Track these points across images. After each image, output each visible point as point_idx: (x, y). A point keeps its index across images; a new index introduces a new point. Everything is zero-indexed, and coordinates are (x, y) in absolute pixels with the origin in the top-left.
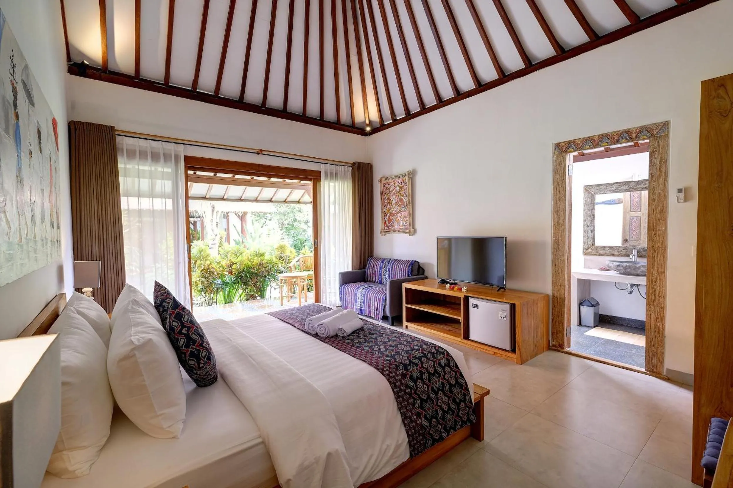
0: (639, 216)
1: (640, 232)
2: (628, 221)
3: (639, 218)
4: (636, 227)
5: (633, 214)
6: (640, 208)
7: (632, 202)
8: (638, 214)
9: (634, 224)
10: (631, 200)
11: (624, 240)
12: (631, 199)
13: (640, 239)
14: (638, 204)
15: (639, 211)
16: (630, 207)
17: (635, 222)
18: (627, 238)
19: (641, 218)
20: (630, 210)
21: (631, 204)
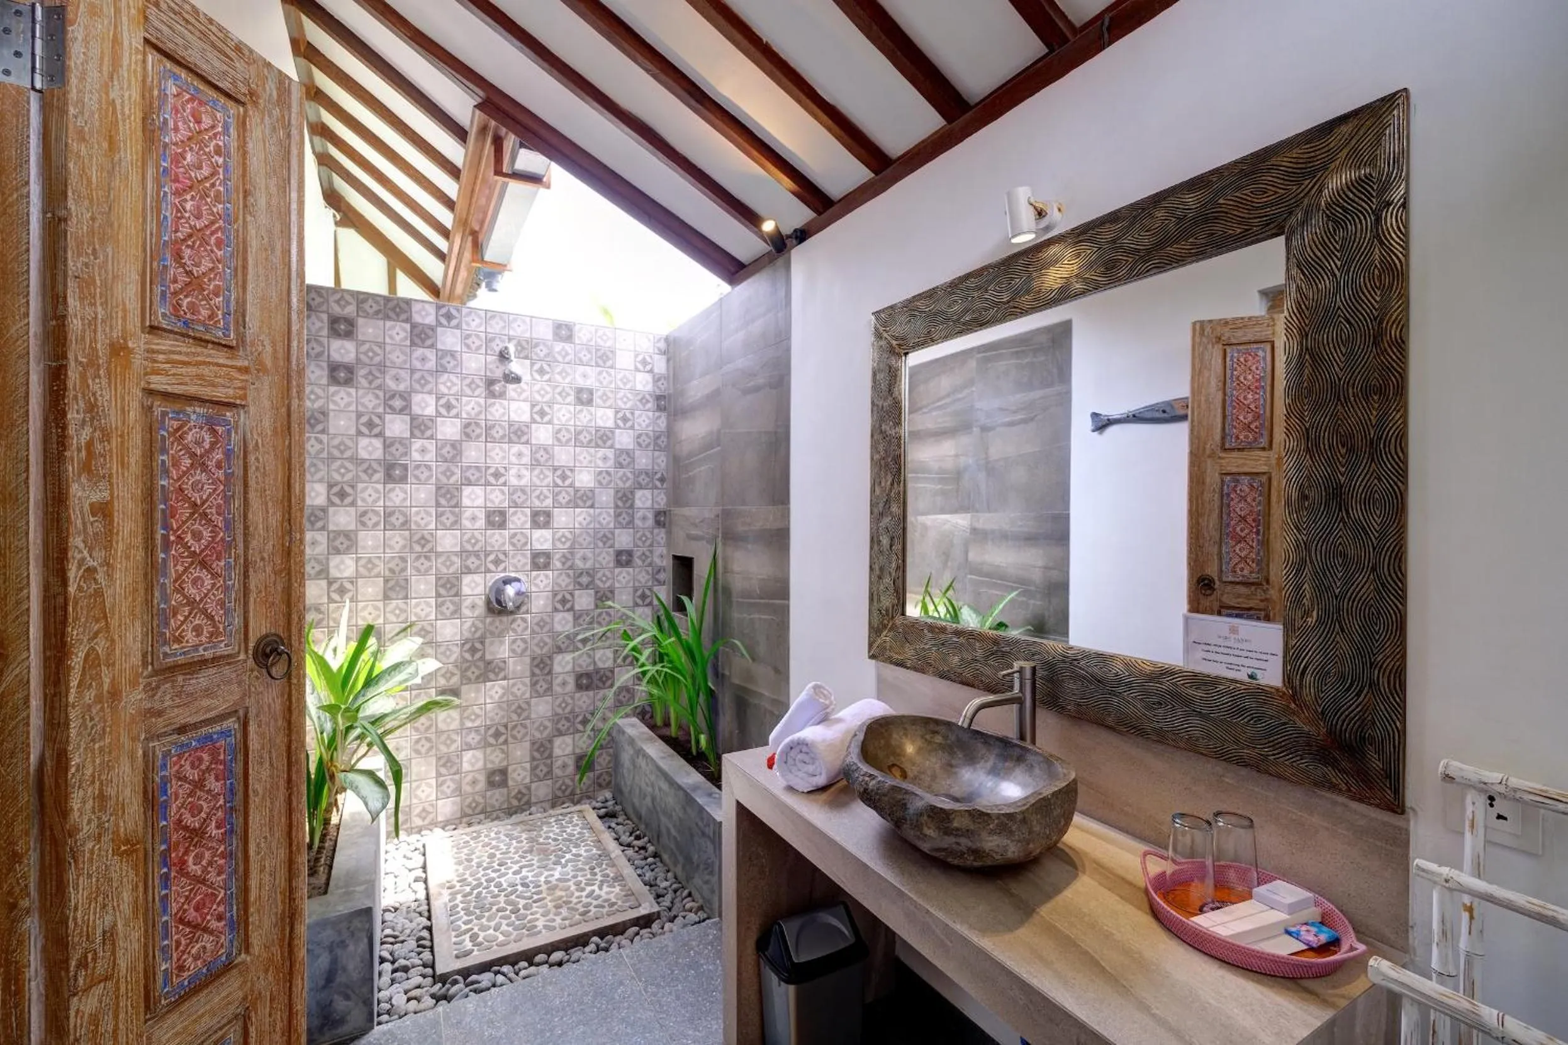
0: (1264, 469)
1: (1265, 543)
2: (1212, 497)
3: (1264, 479)
4: (1250, 519)
5: (1235, 462)
6: (1266, 433)
7: (1229, 409)
8: (1257, 462)
9: (1240, 508)
10: (1224, 401)
11: (1198, 582)
12: (1225, 394)
13: (1268, 582)
14: (1257, 417)
15: (1264, 449)
16: (1223, 429)
17: (1243, 499)
18: (1212, 571)
19: (1270, 479)
20: (1223, 444)
21: (1224, 417)
